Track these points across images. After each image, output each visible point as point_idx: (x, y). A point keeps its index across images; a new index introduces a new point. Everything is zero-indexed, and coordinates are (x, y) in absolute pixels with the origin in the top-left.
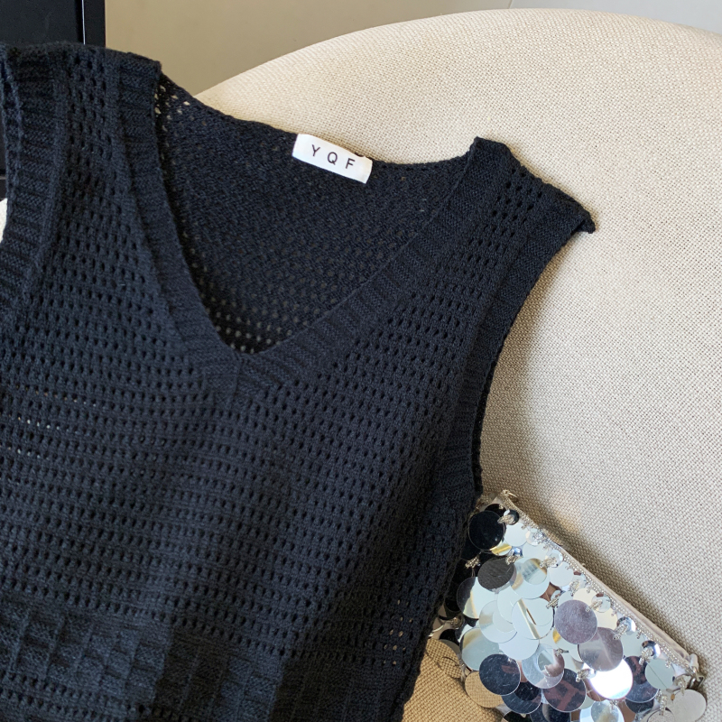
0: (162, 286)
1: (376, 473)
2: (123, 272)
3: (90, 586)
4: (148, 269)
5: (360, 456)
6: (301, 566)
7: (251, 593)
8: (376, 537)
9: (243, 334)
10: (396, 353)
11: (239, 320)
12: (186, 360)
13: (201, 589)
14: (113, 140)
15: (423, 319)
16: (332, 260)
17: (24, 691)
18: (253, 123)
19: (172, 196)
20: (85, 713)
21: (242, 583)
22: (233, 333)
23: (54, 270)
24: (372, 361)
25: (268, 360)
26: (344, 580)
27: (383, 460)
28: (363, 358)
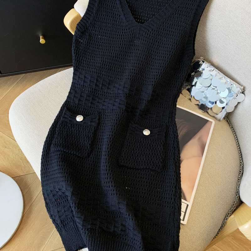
0: (122, 9)
2: (114, 7)
4: (119, 6)
5: (167, 46)
6: (155, 69)
7: (145, 75)
8: (171, 63)
10: (175, 21)
11: (138, 17)
12: (128, 27)
13: (135, 74)
15: (181, 13)
17: (103, 94)
21: (143, 73)
22: (137, 20)
23: (100, 7)
24: (169, 24)
25: (146, 25)
26: (164, 71)
27: (172, 46)
28: (167, 23)
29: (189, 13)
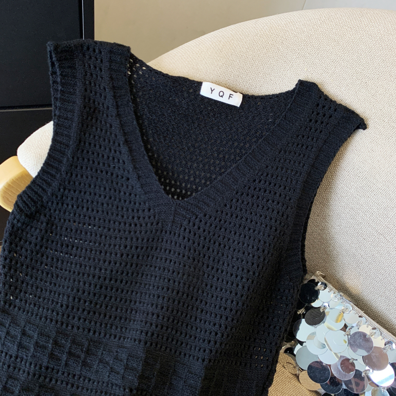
0: (134, 166)
1: (250, 264)
2: (114, 159)
3: (101, 325)
4: (127, 157)
5: (241, 255)
6: (212, 313)
7: (185, 328)
8: (251, 298)
9: (176, 190)
10: (258, 197)
11: (173, 182)
12: (147, 204)
13: (159, 326)
14: (107, 89)
15: (272, 179)
16: (221, 149)
17: (69, 381)
18: (179, 77)
19: (138, 118)
20: (102, 392)
21: (180, 323)
22: (170, 189)
23: (78, 158)
24: (245, 203)
25: (189, 203)
26: (235, 322)
27: (254, 256)
28: (240, 201)
29: (292, 181)
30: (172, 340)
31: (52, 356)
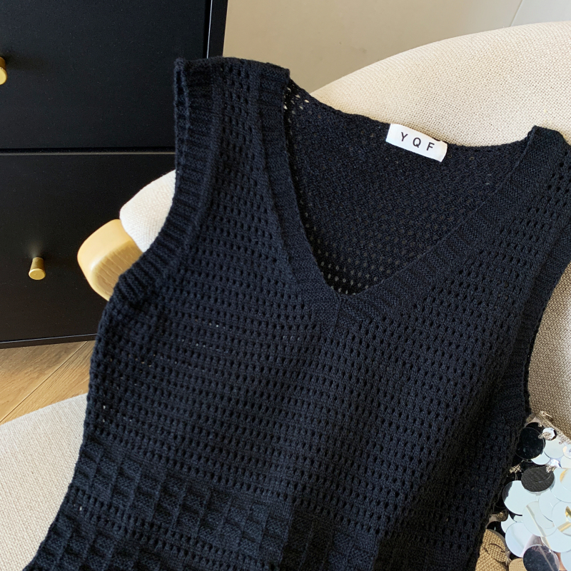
0: (285, 241)
1: (450, 395)
2: (257, 231)
3: (229, 469)
4: (275, 228)
5: (436, 380)
6: (390, 464)
7: (350, 482)
9: (341, 279)
10: (466, 297)
11: (337, 268)
12: (300, 299)
13: (314, 477)
14: (253, 130)
15: (488, 271)
16: (412, 222)
17: (181, 545)
18: (357, 116)
19: (294, 173)
20: (229, 566)
21: (343, 474)
22: (333, 278)
23: (208, 227)
24: (446, 304)
25: (362, 300)
26: (425, 478)
27: (456, 385)
28: (438, 302)
29: (518, 276)
30: (331, 499)
31: (159, 508)
